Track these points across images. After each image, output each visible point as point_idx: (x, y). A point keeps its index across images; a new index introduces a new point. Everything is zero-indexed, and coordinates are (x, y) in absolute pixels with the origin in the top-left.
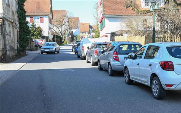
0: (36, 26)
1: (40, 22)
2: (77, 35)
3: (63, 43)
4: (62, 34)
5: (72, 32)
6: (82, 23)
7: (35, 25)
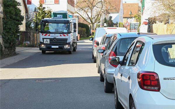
0: (46, 10)
1: (54, 3)
2: (118, 23)
3: (91, 35)
4: (92, 22)
5: (111, 17)
6: (127, 3)
7: (44, 8)
